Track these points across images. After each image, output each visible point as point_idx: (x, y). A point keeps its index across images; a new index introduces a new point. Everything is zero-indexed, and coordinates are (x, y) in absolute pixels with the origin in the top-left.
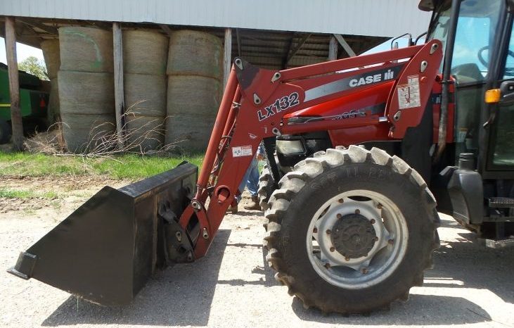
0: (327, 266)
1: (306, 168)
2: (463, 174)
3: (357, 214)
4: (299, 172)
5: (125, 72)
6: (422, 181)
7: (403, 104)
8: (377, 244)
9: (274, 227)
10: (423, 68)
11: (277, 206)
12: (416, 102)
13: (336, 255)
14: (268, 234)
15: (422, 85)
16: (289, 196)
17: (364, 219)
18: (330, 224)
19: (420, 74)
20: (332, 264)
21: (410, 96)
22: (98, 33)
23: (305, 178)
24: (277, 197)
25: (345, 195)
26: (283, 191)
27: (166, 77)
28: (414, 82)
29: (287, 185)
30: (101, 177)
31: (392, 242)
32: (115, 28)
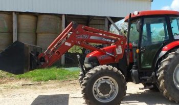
0: (99, 97)
1: (92, 71)
2: (133, 71)
3: (106, 83)
4: (90, 73)
5: (18, 32)
6: (121, 73)
7: (118, 53)
8: (111, 90)
9: (84, 87)
10: (122, 43)
11: (85, 82)
12: (121, 52)
13: (101, 94)
14: (82, 89)
15: (122, 48)
16: (88, 79)
17: (107, 84)
18: (99, 86)
19: (121, 45)
20: (100, 97)
21: (119, 51)
22: (6, 16)
23: (91, 74)
24: (85, 79)
25: (102, 78)
26: (86, 77)
27: (36, 34)
28: (120, 47)
29: (87, 76)
30: (11, 78)
31: (115, 90)
32: (14, 14)
